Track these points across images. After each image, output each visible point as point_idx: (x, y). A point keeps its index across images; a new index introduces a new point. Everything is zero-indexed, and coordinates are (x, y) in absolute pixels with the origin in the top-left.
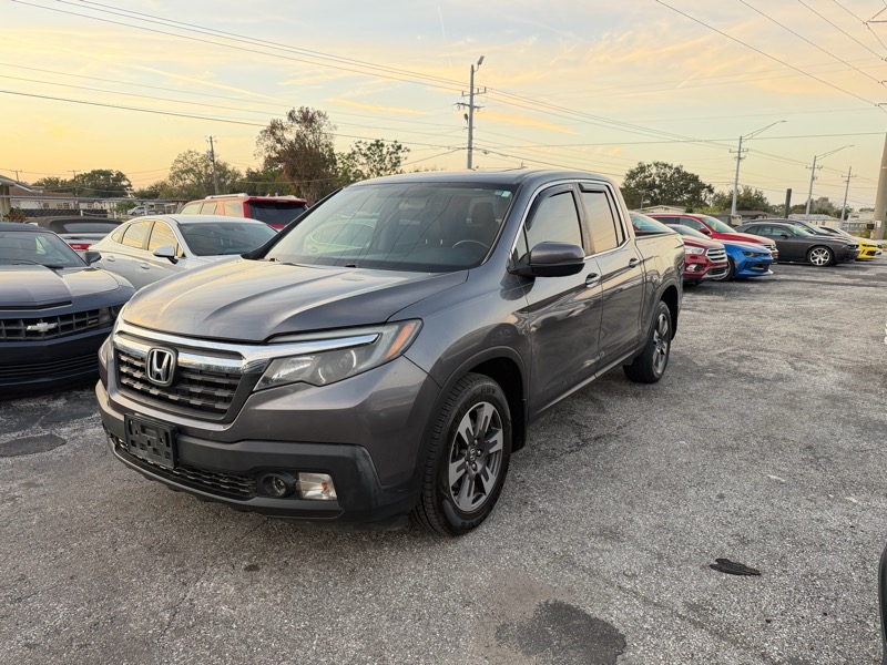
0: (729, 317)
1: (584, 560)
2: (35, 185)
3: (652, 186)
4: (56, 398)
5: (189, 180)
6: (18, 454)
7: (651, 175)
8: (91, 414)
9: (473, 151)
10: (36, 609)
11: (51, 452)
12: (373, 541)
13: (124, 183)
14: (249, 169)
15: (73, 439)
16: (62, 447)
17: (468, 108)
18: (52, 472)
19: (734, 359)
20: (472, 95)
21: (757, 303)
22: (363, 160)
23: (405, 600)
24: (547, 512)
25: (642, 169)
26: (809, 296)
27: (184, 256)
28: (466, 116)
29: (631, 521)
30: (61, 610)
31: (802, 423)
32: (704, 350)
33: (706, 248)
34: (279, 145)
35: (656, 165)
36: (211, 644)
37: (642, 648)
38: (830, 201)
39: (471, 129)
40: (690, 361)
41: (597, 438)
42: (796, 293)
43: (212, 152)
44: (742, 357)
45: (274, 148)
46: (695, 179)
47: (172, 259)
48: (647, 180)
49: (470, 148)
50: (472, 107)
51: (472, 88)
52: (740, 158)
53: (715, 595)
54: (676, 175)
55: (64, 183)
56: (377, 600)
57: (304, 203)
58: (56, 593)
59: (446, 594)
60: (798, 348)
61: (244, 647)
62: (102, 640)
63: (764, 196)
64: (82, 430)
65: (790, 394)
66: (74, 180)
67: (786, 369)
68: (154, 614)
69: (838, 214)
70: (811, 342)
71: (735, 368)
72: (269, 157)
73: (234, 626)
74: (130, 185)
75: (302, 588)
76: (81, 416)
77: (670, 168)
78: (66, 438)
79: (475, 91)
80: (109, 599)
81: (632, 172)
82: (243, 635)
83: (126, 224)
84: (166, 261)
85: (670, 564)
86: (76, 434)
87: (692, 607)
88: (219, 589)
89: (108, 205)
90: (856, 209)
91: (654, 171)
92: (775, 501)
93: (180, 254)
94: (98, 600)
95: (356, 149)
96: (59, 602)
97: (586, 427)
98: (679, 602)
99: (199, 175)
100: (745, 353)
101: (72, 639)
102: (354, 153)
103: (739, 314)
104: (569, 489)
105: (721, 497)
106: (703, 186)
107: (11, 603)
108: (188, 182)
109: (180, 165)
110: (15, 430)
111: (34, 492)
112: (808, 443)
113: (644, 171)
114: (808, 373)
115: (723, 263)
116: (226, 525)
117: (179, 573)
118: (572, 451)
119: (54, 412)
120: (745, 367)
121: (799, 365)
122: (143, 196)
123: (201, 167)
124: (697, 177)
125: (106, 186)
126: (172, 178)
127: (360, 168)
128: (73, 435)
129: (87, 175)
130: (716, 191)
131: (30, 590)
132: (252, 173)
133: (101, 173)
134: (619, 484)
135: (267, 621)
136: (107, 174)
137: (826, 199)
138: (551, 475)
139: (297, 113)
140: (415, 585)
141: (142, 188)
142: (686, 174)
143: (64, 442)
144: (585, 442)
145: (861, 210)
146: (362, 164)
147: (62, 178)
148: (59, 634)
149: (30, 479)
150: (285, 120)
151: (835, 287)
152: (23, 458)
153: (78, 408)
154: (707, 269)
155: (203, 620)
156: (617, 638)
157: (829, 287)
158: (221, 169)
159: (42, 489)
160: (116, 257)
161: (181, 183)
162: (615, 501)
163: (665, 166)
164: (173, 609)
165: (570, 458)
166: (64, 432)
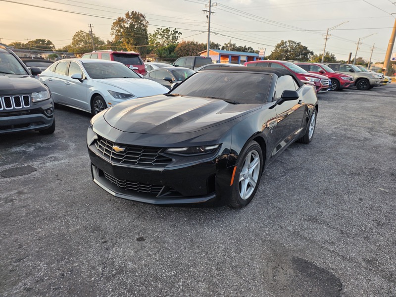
0: (333, 110)
1: (305, 234)
2: (10, 45)
3: (287, 51)
4: (29, 146)
5: (81, 45)
6: (12, 176)
7: (286, 46)
8: (47, 155)
9: (210, 33)
10: (29, 266)
11: (29, 175)
12: (199, 223)
13: (51, 46)
14: (108, 40)
15: (40, 168)
16: (35, 172)
17: (208, 13)
18: (30, 186)
19: (342, 130)
20: (210, 6)
21: (343, 104)
22: (160, 37)
23: (222, 258)
24: (280, 208)
25: (283, 43)
26: (365, 101)
27: (86, 78)
28: (207, 16)
29: (322, 213)
30: (43, 266)
31: (385, 161)
32: (327, 126)
33: (320, 79)
34: (122, 30)
35: (289, 41)
36: (126, 286)
37: (350, 286)
38: (363, 59)
39: (209, 22)
40: (323, 131)
41: (292, 169)
42: (359, 100)
43: (91, 31)
44: (346, 129)
45: (120, 31)
46: (305, 48)
47: (80, 80)
48: (285, 49)
49: (209, 32)
50: (210, 12)
51: (210, 3)
52: (327, 39)
53: (377, 255)
54: (297, 47)
55: (23, 45)
56: (207, 257)
57: (138, 55)
58: (39, 256)
59: (242, 254)
60: (370, 125)
61: (144, 287)
62: (67, 284)
63: (335, 57)
64: (44, 163)
65: (374, 147)
66: (27, 44)
67: (368, 135)
68: (94, 268)
69: (367, 65)
70: (374, 122)
71: (345, 134)
72: (118, 35)
73: (137, 275)
74: (54, 47)
75: (168, 251)
76: (42, 156)
77: (295, 43)
78: (36, 167)
79: (212, 5)
80: (67, 259)
81: (278, 44)
82: (142, 280)
83: (56, 63)
84: (78, 81)
85: (348, 236)
86: (41, 165)
87: (368, 262)
88: (125, 252)
89: (45, 56)
90: (374, 63)
91: (288, 44)
92: (387, 202)
93: (84, 78)
94: (62, 260)
95: (157, 32)
96: (41, 261)
97: (285, 163)
98: (360, 258)
99: (86, 43)
100: (346, 127)
101: (50, 284)
102: (156, 34)
103: (337, 109)
104: (287, 196)
105: (361, 199)
106: (308, 52)
107: (15, 262)
108: (81, 46)
109: (77, 38)
110: (10, 163)
111: (23, 197)
112: (391, 171)
113: (284, 45)
114: (379, 137)
115: (327, 86)
116: (123, 215)
117: (103, 242)
118: (283, 176)
119: (29, 154)
120: (349, 134)
121: (373, 133)
122: (61, 52)
123: (86, 39)
124: (307, 48)
125: (43, 46)
126: (73, 44)
127: (158, 41)
128: (40, 166)
129: (34, 41)
130: (314, 54)
131: (25, 254)
132: (110, 42)
133: (40, 40)
134: (309, 192)
135: (154, 271)
136: (43, 41)
137: (361, 58)
138: (277, 188)
139: (130, 14)
140: (225, 248)
141: (60, 48)
142: (302, 46)
143: (35, 170)
144: (288, 171)
145: (376, 63)
146: (160, 39)
147: (22, 43)
148: (43, 281)
149: (21, 190)
150: (124, 17)
151: (375, 97)
152: (15, 178)
153: (41, 152)
154: (320, 88)
155: (120, 271)
156: (336, 281)
157: (372, 97)
158: (96, 40)
159: (26, 195)
160: (53, 78)
161: (77, 46)
162: (311, 202)
163: (293, 42)
164: (103, 264)
165: (283, 179)
166: (35, 164)
